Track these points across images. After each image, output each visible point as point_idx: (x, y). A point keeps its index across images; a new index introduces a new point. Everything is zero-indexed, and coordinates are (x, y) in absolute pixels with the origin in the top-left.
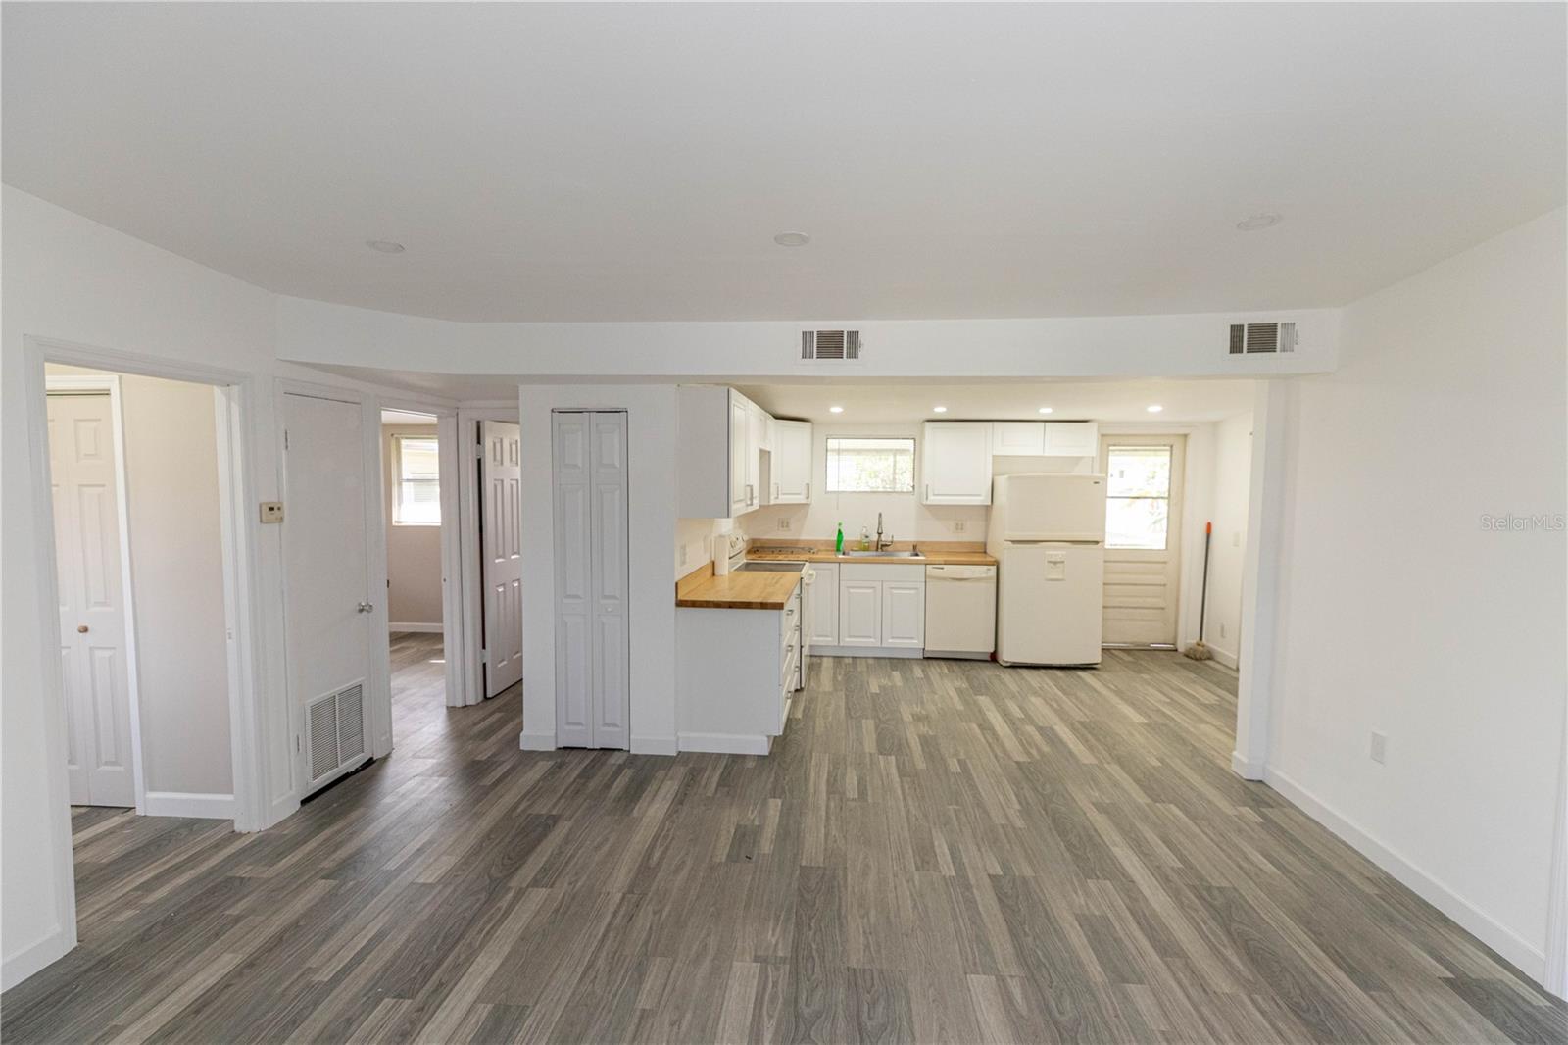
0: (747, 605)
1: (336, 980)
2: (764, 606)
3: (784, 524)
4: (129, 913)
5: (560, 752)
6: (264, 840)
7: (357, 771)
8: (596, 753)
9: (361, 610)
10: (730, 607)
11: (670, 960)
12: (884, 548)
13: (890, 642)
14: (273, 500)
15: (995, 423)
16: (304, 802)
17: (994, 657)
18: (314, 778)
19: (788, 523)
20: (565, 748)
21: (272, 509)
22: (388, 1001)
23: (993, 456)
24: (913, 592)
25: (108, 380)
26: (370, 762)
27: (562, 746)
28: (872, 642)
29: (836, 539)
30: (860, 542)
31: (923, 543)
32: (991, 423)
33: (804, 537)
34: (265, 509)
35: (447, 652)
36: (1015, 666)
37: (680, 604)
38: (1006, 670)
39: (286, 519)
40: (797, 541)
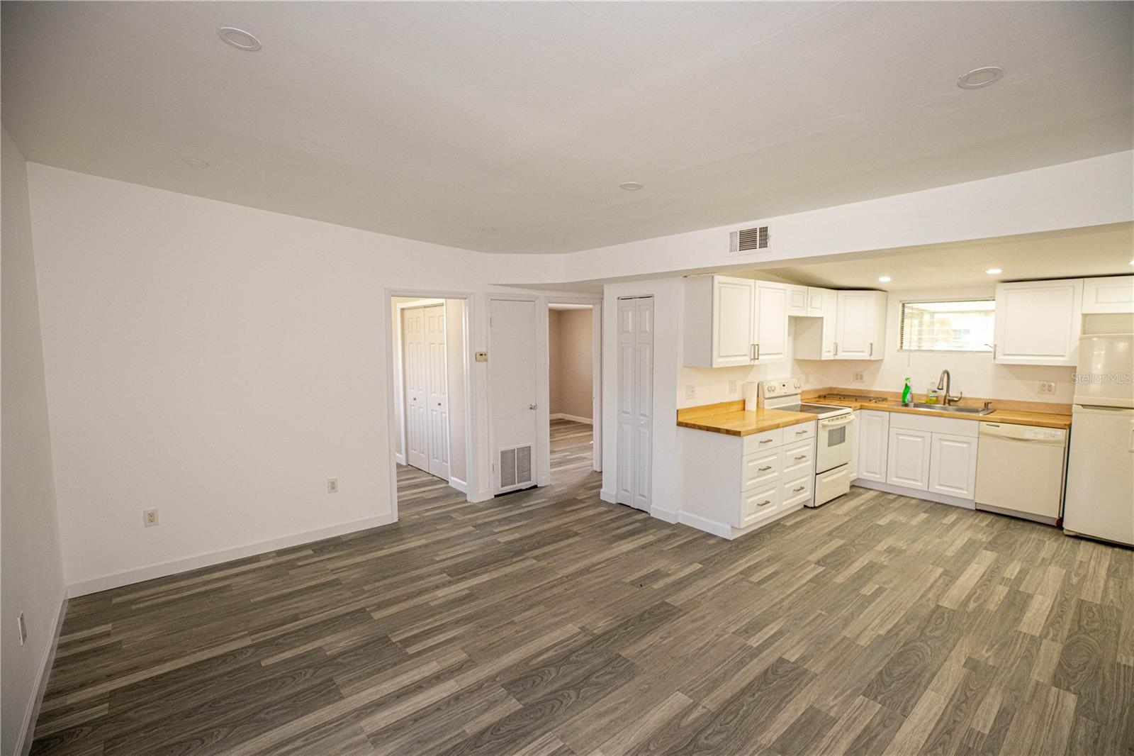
0: (718, 430)
1: (440, 561)
2: (728, 432)
3: (859, 377)
4: (417, 517)
5: (618, 506)
6: (473, 505)
7: (527, 489)
8: (633, 510)
9: (531, 408)
10: (707, 430)
11: (546, 609)
12: (951, 403)
13: (937, 488)
14: (483, 350)
15: (1086, 279)
16: (496, 496)
17: (1059, 524)
18: (502, 486)
19: (861, 376)
20: (621, 504)
21: (481, 355)
22: (445, 575)
23: (1085, 316)
24: (965, 445)
25: (442, 301)
26: (535, 487)
27: (620, 502)
28: (918, 485)
29: (902, 391)
30: (927, 396)
31: (999, 401)
32: (1082, 279)
33: (876, 388)
34: (478, 355)
35: (594, 439)
36: (1079, 537)
37: (679, 424)
38: (1067, 539)
39: (489, 360)
40: (870, 391)
